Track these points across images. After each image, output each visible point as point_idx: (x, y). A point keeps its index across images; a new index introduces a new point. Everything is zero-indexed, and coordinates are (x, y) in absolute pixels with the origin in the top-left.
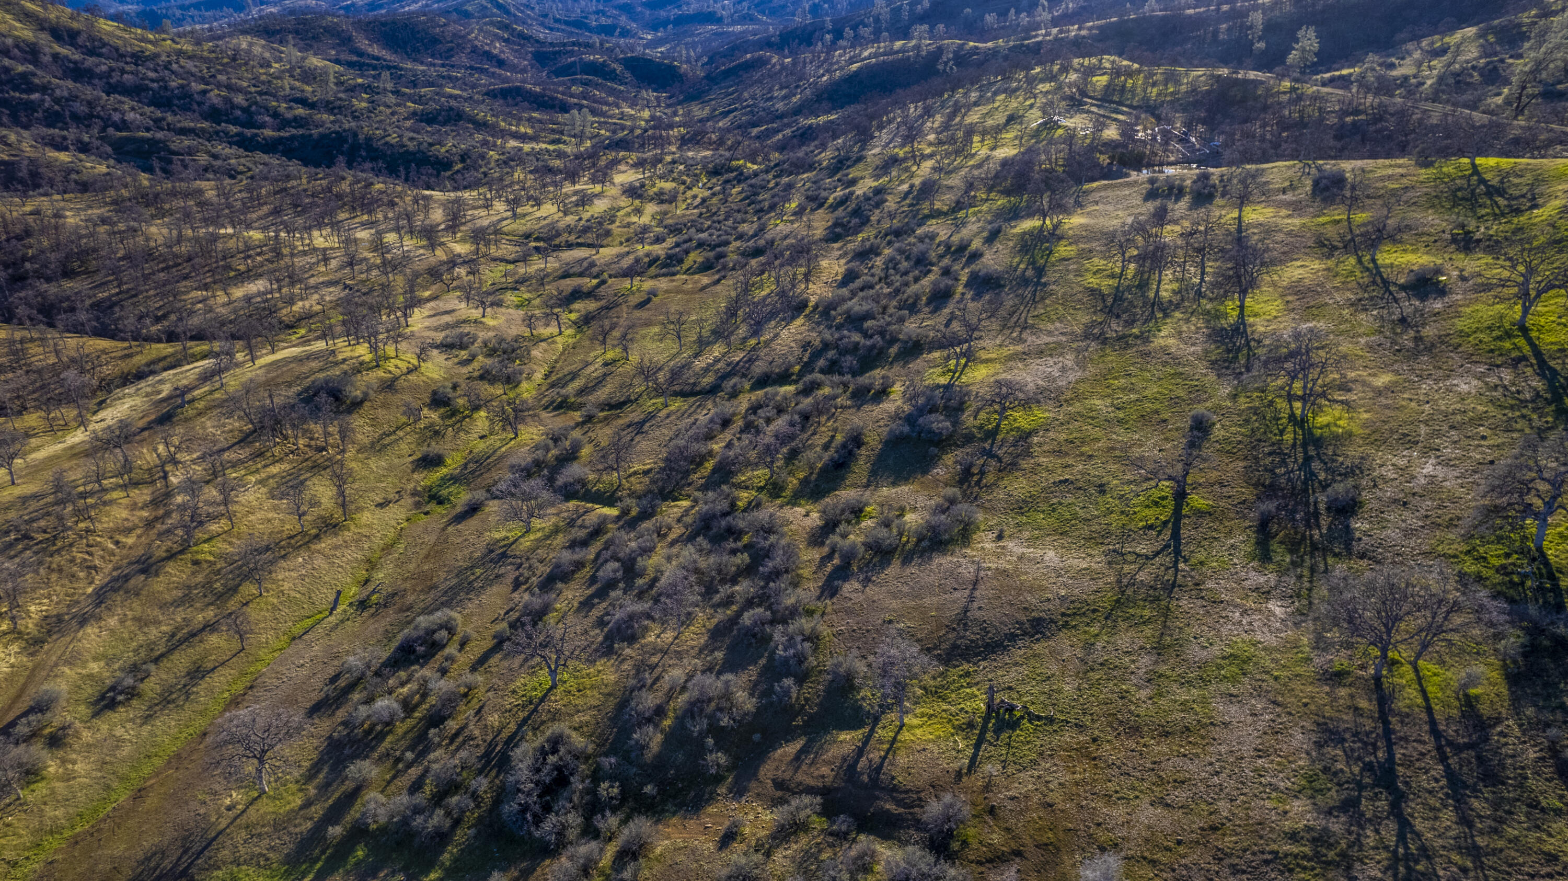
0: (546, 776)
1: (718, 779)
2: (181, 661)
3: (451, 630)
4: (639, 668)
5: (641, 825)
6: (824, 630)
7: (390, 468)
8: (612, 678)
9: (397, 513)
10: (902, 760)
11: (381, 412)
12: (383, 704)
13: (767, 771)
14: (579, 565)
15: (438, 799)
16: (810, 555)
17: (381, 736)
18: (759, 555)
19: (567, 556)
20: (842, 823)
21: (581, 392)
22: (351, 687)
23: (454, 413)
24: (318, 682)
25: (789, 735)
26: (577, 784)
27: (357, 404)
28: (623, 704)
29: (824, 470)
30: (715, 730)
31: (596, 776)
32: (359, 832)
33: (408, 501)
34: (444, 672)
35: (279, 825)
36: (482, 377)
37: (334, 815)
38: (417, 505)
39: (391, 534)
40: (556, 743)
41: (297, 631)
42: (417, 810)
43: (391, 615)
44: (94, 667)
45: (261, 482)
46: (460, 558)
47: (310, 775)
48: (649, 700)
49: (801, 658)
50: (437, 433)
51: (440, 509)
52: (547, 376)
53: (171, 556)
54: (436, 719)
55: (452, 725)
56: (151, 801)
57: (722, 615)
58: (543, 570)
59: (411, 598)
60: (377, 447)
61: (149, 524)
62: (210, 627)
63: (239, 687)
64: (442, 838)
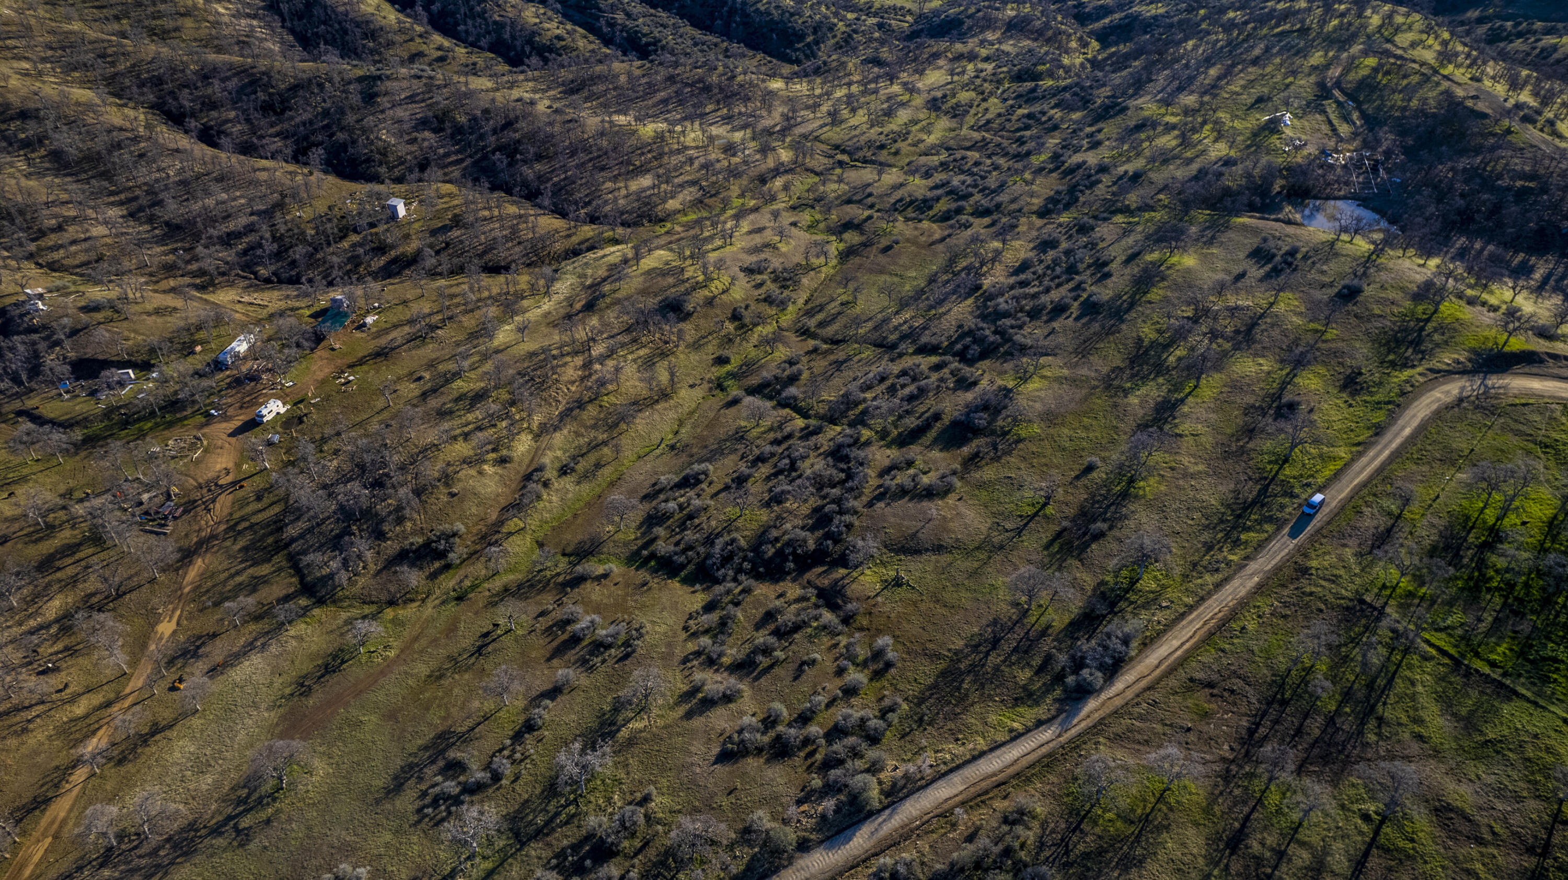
0: (725, 554)
1: (789, 573)
2: (592, 458)
3: (707, 475)
4: (779, 517)
5: (751, 582)
6: (857, 523)
7: (700, 362)
8: (765, 518)
9: (698, 393)
10: (854, 586)
11: (702, 321)
12: (672, 505)
13: (809, 575)
14: (773, 455)
15: (684, 551)
16: (873, 482)
17: (669, 518)
18: (850, 476)
19: (768, 449)
20: (821, 602)
21: (821, 325)
22: (660, 491)
23: (743, 326)
24: (647, 484)
25: (822, 563)
26: (737, 560)
27: (689, 315)
28: (764, 533)
29: (912, 431)
30: (794, 553)
31: (745, 559)
32: (653, 556)
33: (706, 386)
34: (699, 495)
35: (626, 544)
36: (765, 300)
37: (646, 546)
38: (711, 389)
39: (694, 405)
40: (733, 541)
41: (642, 453)
42: (676, 553)
43: (684, 458)
44: (559, 453)
45: (634, 360)
46: (721, 432)
47: (639, 528)
48: (774, 533)
49: (840, 533)
50: (730, 340)
51: (721, 395)
52: (807, 302)
53: (591, 401)
54: (691, 517)
55: (697, 521)
56: (579, 521)
57: (820, 502)
58: (757, 452)
59: (695, 450)
60: (696, 346)
61: (582, 379)
62: (605, 443)
63: (614, 477)
64: (683, 566)
